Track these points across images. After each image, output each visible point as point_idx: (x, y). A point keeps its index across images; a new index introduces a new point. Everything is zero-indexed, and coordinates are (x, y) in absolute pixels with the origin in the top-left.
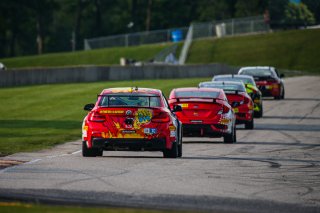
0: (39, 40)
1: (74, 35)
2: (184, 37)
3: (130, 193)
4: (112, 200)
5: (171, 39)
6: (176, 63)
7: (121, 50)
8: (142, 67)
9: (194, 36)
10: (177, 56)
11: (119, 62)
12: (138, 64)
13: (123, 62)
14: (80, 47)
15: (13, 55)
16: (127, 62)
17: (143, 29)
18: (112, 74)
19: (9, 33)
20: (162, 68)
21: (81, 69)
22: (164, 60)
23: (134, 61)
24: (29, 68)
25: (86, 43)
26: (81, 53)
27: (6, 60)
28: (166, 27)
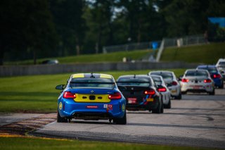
0: (78, 48)
1: (97, 44)
2: (159, 46)
3: (129, 134)
4: (118, 138)
5: (152, 47)
6: (154, 61)
7: (124, 53)
8: (135, 63)
9: (165, 46)
10: (155, 57)
11: (122, 60)
12: (133, 61)
13: (124, 60)
14: (101, 51)
15: (63, 55)
16: (127, 60)
17: (136, 41)
18: (119, 67)
19: (61, 44)
20: (147, 64)
21: (101, 64)
22: (148, 58)
23: (131, 60)
24: (72, 63)
25: (104, 49)
26: (101, 55)
27: (59, 58)
28: (149, 41)
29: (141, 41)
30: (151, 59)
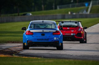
0: (43, 6)
1: (54, 4)
2: (89, 5)
3: (72, 54)
4: (66, 57)
5: (85, 6)
6: (86, 13)
7: (69, 9)
8: (76, 15)
9: (92, 5)
10: (87, 11)
11: (68, 13)
12: (74, 14)
13: (69, 13)
14: (56, 8)
15: (34, 11)
16: (71, 13)
17: (76, 2)
18: (66, 17)
19: (33, 4)
20: (82, 15)
21: (56, 15)
22: (83, 12)
23: (73, 13)
24: (40, 15)
25: (58, 7)
26: (56, 10)
28: (83, 2)
29: (79, 2)
30: (85, 12)
